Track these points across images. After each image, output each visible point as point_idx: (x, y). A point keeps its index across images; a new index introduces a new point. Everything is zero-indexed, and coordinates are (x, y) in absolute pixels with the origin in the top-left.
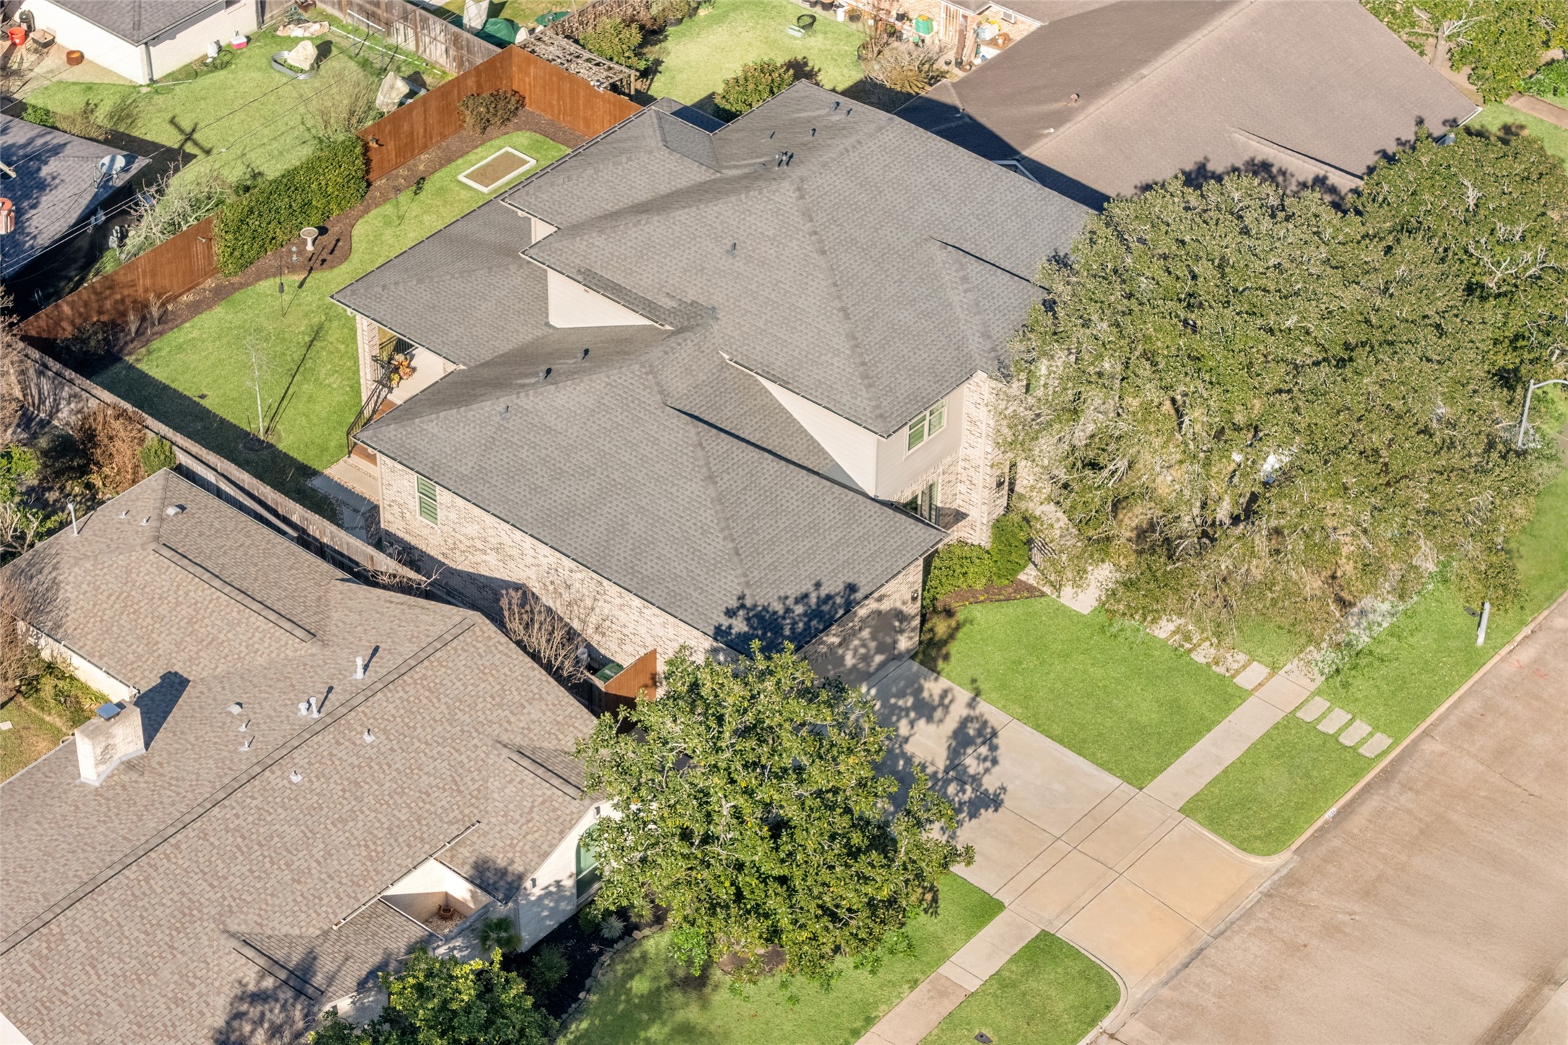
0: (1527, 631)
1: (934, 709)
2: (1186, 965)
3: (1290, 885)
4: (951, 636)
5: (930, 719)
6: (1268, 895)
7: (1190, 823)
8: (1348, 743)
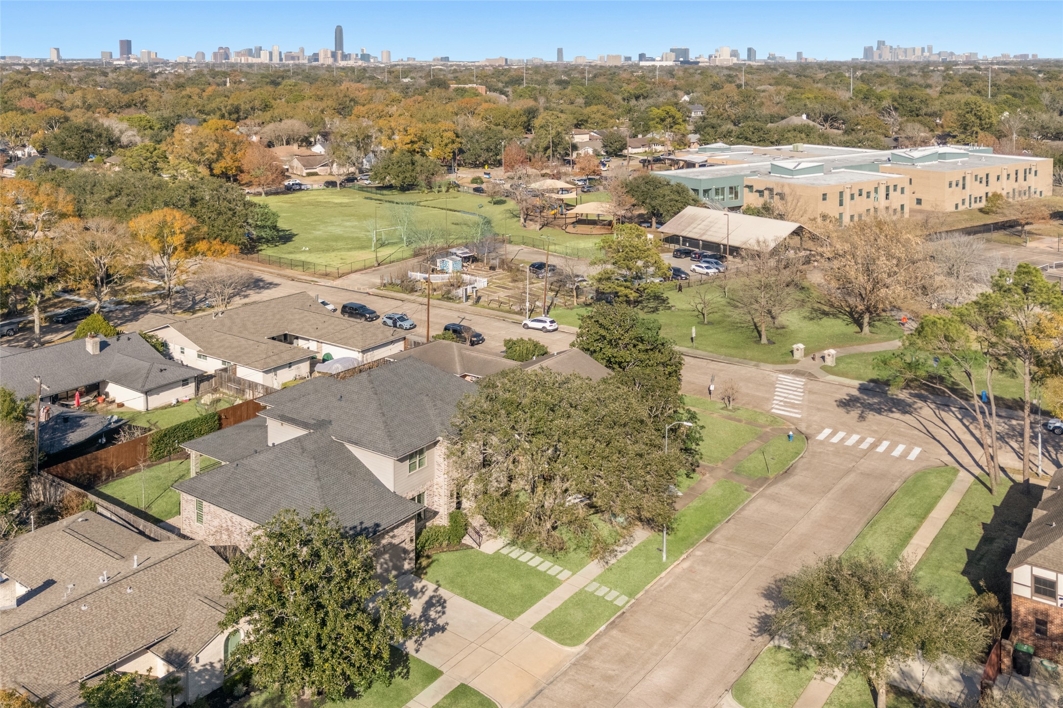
0: (684, 556)
1: (418, 593)
2: (534, 698)
3: (585, 659)
4: (429, 565)
5: (415, 597)
6: (574, 664)
7: (536, 634)
8: (609, 599)
